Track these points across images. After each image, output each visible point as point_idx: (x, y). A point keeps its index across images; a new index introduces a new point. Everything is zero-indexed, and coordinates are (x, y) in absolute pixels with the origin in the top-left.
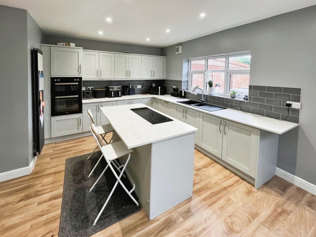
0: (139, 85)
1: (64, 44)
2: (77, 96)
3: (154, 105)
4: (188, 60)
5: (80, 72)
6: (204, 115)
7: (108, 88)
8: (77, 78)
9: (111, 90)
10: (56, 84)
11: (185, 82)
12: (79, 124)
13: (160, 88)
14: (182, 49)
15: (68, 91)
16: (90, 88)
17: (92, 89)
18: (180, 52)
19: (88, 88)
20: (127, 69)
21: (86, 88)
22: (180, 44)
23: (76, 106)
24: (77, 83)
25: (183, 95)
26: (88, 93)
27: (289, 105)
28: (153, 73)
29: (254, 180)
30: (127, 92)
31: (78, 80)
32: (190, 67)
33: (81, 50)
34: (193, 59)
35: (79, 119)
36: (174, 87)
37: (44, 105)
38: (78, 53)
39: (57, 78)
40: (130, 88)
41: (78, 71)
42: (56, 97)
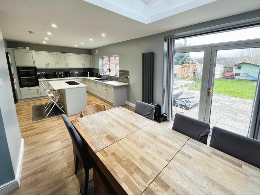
0: (76, 71)
1: (22, 48)
2: (35, 77)
3: (85, 82)
4: (102, 58)
5: (34, 63)
6: (102, 84)
7: (55, 73)
8: (33, 67)
9: (57, 74)
10: (20, 70)
11: (101, 69)
12: (38, 91)
13: (88, 73)
14: (98, 51)
15: (28, 74)
16: (43, 73)
17: (44, 73)
18: (97, 53)
19: (42, 73)
20: (66, 62)
21: (40, 73)
22: (97, 48)
23: (35, 83)
24: (34, 70)
25: (99, 76)
26: (42, 76)
27: (127, 77)
28: (84, 65)
29: (113, 104)
30: (69, 75)
31: (34, 68)
32: (103, 61)
33: (33, 52)
34: (105, 57)
35: (38, 90)
36: (96, 72)
37: (15, 81)
38: (31, 53)
39: (21, 67)
40: (70, 73)
41: (33, 63)
42: (22, 77)
